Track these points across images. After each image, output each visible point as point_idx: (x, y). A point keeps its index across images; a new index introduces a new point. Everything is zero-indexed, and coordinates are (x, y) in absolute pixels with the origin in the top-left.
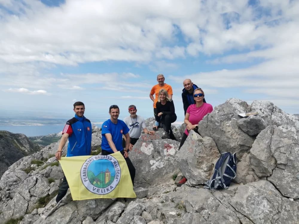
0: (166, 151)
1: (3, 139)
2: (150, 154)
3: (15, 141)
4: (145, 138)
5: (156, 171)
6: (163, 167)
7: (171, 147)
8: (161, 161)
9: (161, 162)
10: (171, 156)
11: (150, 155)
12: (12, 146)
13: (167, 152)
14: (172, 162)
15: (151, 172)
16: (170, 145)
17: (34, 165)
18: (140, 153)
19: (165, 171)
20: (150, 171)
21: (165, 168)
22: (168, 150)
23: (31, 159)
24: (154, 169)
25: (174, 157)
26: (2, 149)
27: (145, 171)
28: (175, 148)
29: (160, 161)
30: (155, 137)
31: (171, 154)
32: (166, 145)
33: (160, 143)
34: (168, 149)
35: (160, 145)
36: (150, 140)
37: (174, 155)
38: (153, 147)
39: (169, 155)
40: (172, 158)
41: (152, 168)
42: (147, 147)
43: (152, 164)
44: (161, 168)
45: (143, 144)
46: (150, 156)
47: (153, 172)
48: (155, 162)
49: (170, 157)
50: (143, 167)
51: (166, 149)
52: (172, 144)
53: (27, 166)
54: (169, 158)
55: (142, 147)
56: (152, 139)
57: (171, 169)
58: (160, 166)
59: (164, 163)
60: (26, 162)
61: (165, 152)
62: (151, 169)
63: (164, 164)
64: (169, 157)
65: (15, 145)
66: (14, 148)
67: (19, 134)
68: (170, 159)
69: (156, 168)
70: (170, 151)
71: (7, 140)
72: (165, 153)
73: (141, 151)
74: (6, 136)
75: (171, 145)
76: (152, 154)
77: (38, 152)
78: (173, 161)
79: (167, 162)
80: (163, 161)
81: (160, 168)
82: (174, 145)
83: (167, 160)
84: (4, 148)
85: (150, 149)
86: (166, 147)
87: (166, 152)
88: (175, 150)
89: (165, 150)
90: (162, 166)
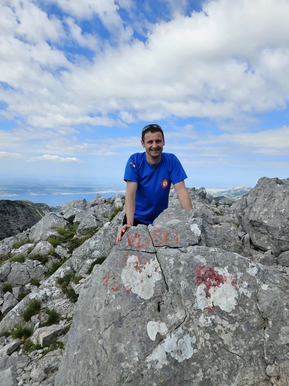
0: (204, 293)
1: (25, 208)
2: (149, 298)
3: (37, 210)
4: (137, 240)
5: (167, 373)
6: (193, 359)
7: (219, 280)
8: (186, 332)
9: (187, 337)
10: (222, 314)
11: (150, 300)
12: (34, 216)
13: (208, 295)
14: (226, 338)
15: (146, 377)
16: (216, 269)
17: (15, 250)
18: (117, 290)
19: (200, 374)
20: (144, 372)
21: (201, 362)
22: (211, 290)
23: (13, 241)
24: (159, 366)
25: (232, 320)
26: (25, 220)
27: (129, 362)
28: (234, 283)
29: (180, 330)
30: (167, 239)
31: (223, 308)
32: (202, 273)
33: (180, 264)
34: (208, 287)
35: (181, 269)
36: (151, 246)
37: (234, 311)
38: (159, 270)
39: (214, 310)
40: (225, 323)
41: (152, 362)
42: (140, 271)
43: (153, 338)
44: (187, 360)
45: (128, 261)
46: (150, 304)
47: (153, 376)
48: (163, 329)
49: (218, 320)
50: (123, 346)
51: (203, 286)
52: (223, 266)
53: (7, 251)
54: (214, 325)
55: (124, 271)
56: (156, 244)
57: (223, 369)
58: (180, 352)
59: (197, 341)
60: (7, 246)
61: (199, 298)
62: (149, 366)
63: (195, 346)
64: (213, 317)
65: (37, 215)
66: (36, 218)
67: (41, 204)
68: (219, 327)
69: (166, 363)
70: (217, 294)
71: (29, 210)
72: (201, 303)
73: (122, 285)
74: (28, 206)
75: (221, 271)
76: (154, 298)
77: (24, 231)
78: (230, 334)
79: (208, 337)
80: (190, 329)
81: (180, 360)
82: (230, 271)
83: (207, 330)
84: (26, 218)
85: (149, 276)
86: (202, 279)
87: (204, 297)
88: (237, 289)
89: (200, 289)
90: (189, 353)
